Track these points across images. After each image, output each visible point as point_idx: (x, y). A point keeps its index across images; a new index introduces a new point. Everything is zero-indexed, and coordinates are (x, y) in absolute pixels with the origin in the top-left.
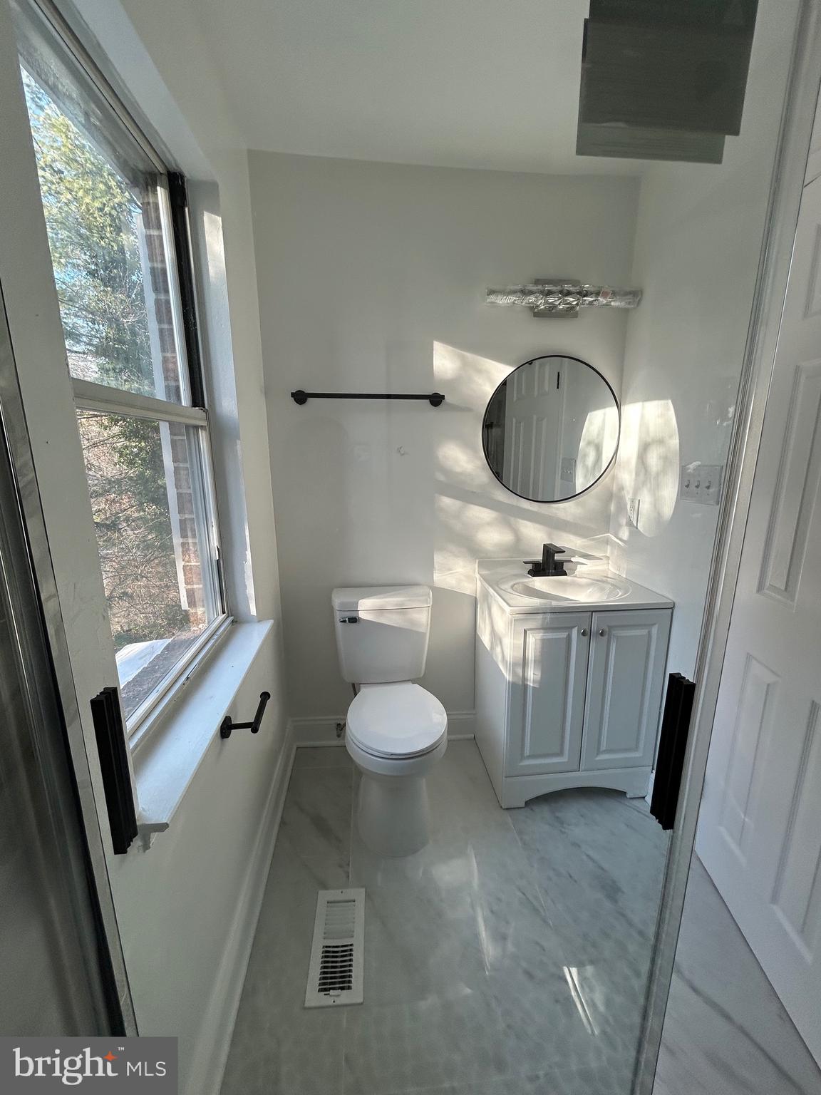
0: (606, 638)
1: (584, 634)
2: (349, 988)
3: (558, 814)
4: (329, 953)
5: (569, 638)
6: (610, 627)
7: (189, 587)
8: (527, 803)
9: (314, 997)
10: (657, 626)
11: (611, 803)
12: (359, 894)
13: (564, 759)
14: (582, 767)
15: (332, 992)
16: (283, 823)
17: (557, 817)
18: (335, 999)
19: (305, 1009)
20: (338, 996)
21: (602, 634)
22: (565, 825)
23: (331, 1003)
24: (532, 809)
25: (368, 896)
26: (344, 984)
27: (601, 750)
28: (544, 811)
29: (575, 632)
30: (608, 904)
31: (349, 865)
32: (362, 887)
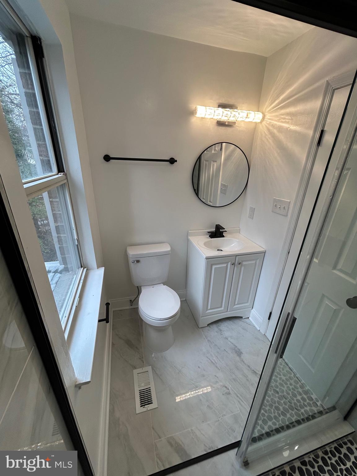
0: (240, 265)
1: (233, 264)
2: (152, 403)
3: (220, 328)
4: (142, 393)
5: (227, 266)
6: (242, 261)
7: (63, 256)
8: (208, 325)
9: (139, 409)
10: (259, 259)
11: (237, 321)
12: (149, 368)
13: (222, 309)
14: (228, 310)
15: (146, 406)
16: (113, 344)
17: (219, 329)
18: (148, 408)
19: (137, 414)
20: (148, 407)
21: (239, 264)
22: (222, 331)
23: (146, 410)
24: (210, 327)
25: (153, 369)
26: (150, 402)
27: (236, 304)
28: (214, 327)
29: (229, 263)
30: (237, 358)
31: (143, 358)
32: (150, 365)
